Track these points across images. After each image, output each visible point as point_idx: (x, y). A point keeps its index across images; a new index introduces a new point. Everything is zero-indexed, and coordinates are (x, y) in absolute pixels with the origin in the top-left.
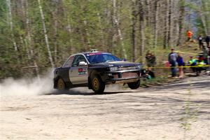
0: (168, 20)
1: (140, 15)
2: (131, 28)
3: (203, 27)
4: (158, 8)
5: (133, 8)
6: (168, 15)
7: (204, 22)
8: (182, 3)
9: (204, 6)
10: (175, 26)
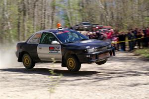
0: (43, 15)
1: (24, 11)
2: (17, 21)
3: (69, 20)
4: (36, 7)
5: (19, 7)
6: (44, 12)
7: (69, 16)
8: (54, 4)
9: (69, 5)
10: (49, 19)
